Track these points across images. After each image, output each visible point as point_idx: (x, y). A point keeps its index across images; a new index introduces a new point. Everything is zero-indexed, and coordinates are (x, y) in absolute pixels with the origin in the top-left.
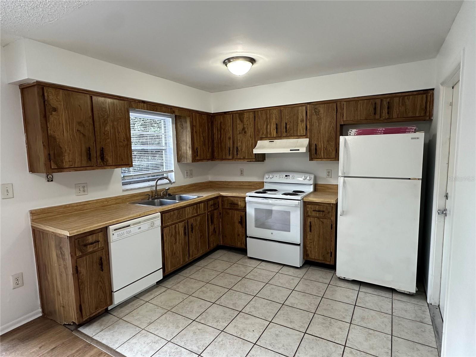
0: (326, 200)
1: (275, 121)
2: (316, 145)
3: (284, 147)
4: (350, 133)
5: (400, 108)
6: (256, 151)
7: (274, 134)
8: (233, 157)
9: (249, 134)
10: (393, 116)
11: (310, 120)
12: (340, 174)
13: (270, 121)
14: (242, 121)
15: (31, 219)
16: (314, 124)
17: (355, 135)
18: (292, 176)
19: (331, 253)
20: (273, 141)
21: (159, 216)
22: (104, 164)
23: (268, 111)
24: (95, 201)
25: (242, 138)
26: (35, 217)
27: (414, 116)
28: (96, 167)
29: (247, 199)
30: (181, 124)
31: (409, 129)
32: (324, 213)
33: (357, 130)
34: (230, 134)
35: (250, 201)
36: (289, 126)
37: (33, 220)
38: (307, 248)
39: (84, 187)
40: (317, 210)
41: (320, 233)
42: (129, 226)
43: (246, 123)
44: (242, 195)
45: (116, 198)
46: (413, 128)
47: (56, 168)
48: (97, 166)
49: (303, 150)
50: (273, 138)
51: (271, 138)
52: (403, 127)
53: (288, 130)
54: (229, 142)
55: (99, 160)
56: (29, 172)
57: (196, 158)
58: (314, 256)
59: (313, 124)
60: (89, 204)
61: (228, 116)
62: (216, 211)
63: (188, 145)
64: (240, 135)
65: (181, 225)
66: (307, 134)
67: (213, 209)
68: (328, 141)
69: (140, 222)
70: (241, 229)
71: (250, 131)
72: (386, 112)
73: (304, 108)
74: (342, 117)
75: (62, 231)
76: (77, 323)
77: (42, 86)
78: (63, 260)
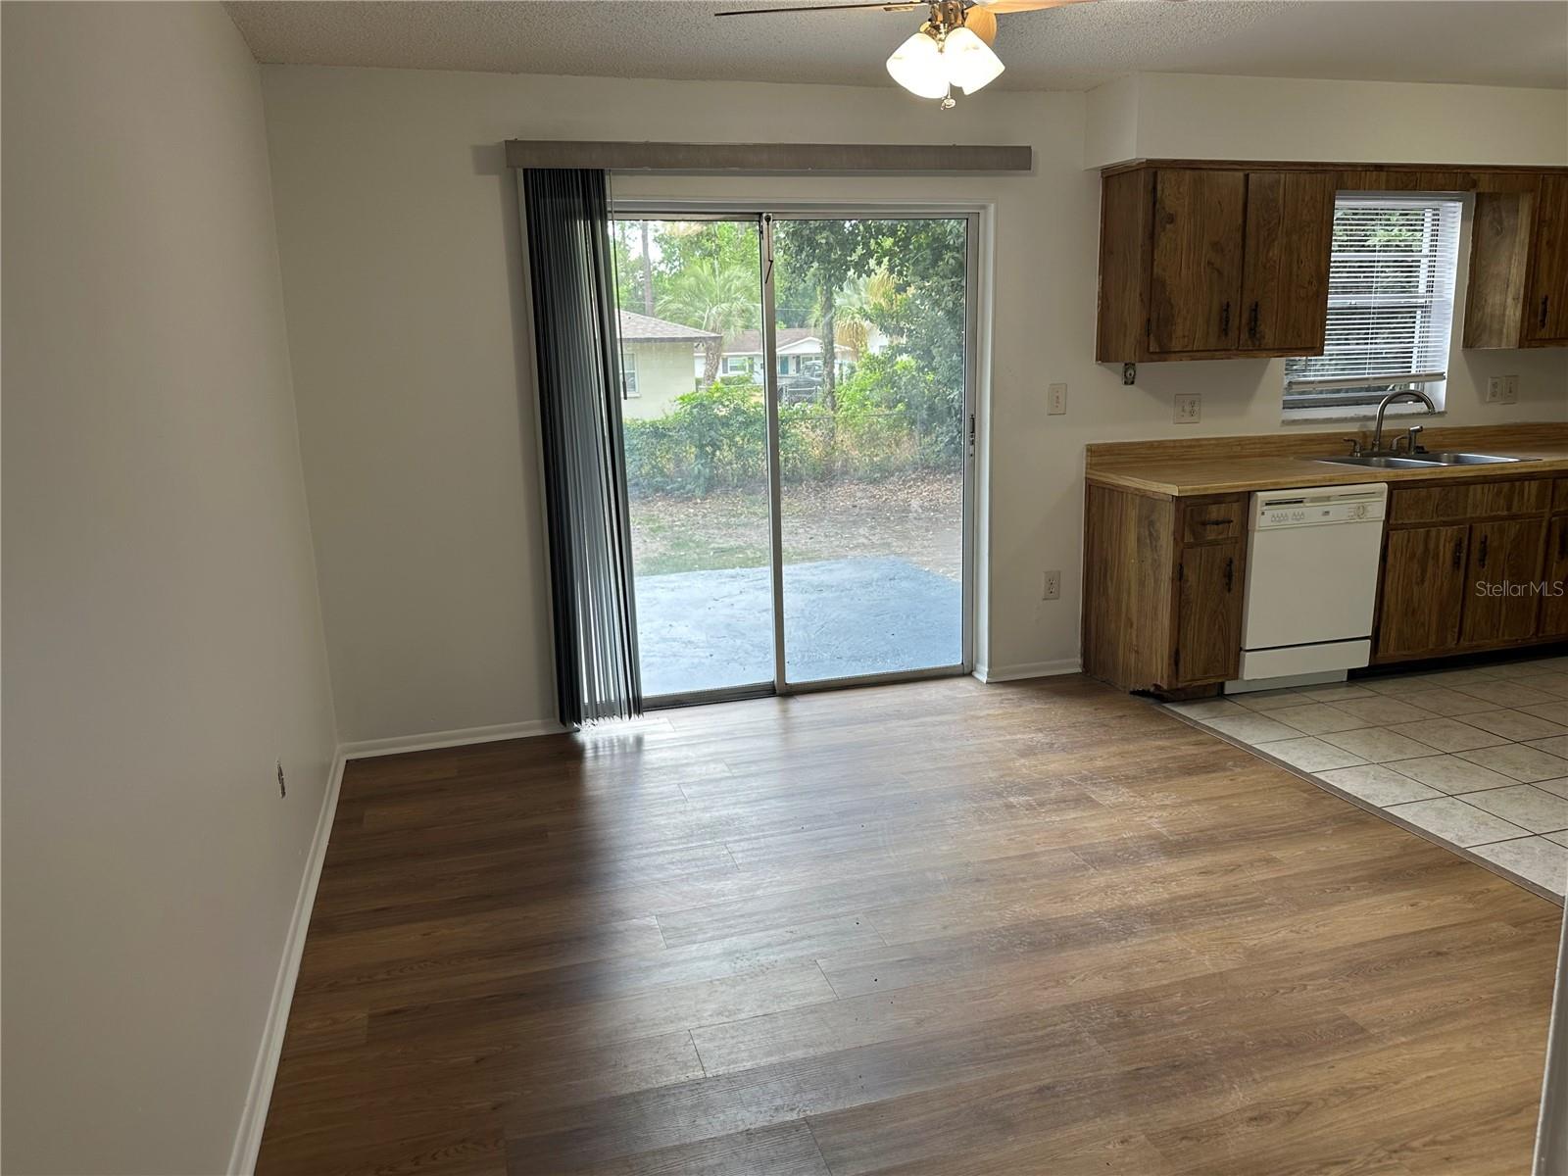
15: (1087, 464)
21: (1383, 492)
22: (1254, 345)
24: (1214, 442)
26: (1095, 460)
28: (1235, 352)
30: (1495, 218)
37: (1090, 466)
42: (1301, 502)
45: (1265, 441)
47: (1157, 350)
48: (1237, 349)
55: (1245, 336)
56: (1097, 360)
60: (1200, 446)
63: (1511, 289)
69: (1328, 498)
75: (1161, 485)
76: (1165, 687)
77: (1154, 170)
78: (1152, 550)
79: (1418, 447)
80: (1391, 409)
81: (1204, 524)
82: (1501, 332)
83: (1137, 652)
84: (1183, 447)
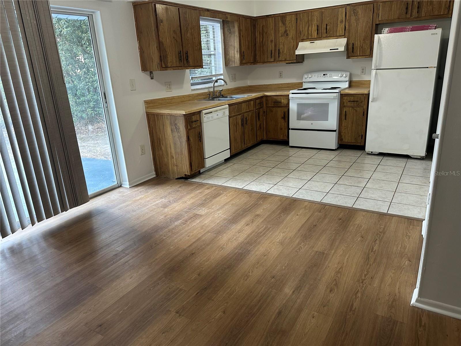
0: (360, 92)
1: (316, 23)
2: (353, 44)
3: (324, 48)
4: (384, 31)
5: (428, 8)
6: (298, 52)
7: (315, 34)
8: (275, 60)
9: (290, 36)
10: (421, 15)
11: (349, 21)
12: (373, 67)
13: (311, 23)
14: (284, 23)
15: (145, 107)
16: (353, 25)
17: (388, 33)
18: (330, 75)
19: (362, 136)
20: (314, 42)
21: (228, 108)
22: (188, 64)
23: (310, 13)
24: (178, 97)
25: (284, 40)
26: (147, 105)
27: (439, 14)
28: (183, 67)
29: (291, 96)
30: (228, 29)
31: (431, 26)
32: (358, 102)
33: (389, 29)
34: (272, 37)
35: (293, 97)
36: (329, 27)
37: (147, 108)
38: (342, 134)
39: (170, 85)
40: (352, 100)
41: (353, 120)
42: (212, 112)
43: (289, 26)
44: (285, 93)
45: (189, 96)
46: (434, 25)
47: (165, 67)
48: (184, 66)
49: (342, 49)
50: (314, 39)
51: (312, 39)
52: (426, 25)
53: (328, 31)
54: (271, 45)
55: (185, 62)
56: (142, 71)
57: (243, 62)
58: (348, 139)
59: (351, 24)
60: (174, 99)
61: (270, 19)
62: (261, 110)
63: (236, 49)
64: (282, 38)
65: (240, 117)
66: (345, 34)
67: (259, 107)
68: (364, 40)
69: (217, 111)
70: (284, 124)
71: (292, 33)
72: (416, 12)
73: (344, 9)
74: (378, 17)
75: (178, 111)
76: (189, 175)
77: (154, 3)
78: (177, 133)
79: (222, 95)
80: (216, 84)
81: (192, 122)
82: (235, 62)
83: (177, 166)
84: (170, 99)
